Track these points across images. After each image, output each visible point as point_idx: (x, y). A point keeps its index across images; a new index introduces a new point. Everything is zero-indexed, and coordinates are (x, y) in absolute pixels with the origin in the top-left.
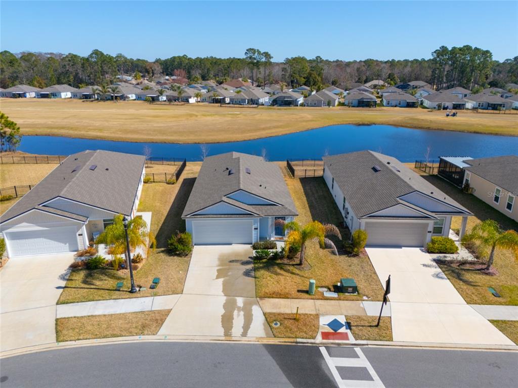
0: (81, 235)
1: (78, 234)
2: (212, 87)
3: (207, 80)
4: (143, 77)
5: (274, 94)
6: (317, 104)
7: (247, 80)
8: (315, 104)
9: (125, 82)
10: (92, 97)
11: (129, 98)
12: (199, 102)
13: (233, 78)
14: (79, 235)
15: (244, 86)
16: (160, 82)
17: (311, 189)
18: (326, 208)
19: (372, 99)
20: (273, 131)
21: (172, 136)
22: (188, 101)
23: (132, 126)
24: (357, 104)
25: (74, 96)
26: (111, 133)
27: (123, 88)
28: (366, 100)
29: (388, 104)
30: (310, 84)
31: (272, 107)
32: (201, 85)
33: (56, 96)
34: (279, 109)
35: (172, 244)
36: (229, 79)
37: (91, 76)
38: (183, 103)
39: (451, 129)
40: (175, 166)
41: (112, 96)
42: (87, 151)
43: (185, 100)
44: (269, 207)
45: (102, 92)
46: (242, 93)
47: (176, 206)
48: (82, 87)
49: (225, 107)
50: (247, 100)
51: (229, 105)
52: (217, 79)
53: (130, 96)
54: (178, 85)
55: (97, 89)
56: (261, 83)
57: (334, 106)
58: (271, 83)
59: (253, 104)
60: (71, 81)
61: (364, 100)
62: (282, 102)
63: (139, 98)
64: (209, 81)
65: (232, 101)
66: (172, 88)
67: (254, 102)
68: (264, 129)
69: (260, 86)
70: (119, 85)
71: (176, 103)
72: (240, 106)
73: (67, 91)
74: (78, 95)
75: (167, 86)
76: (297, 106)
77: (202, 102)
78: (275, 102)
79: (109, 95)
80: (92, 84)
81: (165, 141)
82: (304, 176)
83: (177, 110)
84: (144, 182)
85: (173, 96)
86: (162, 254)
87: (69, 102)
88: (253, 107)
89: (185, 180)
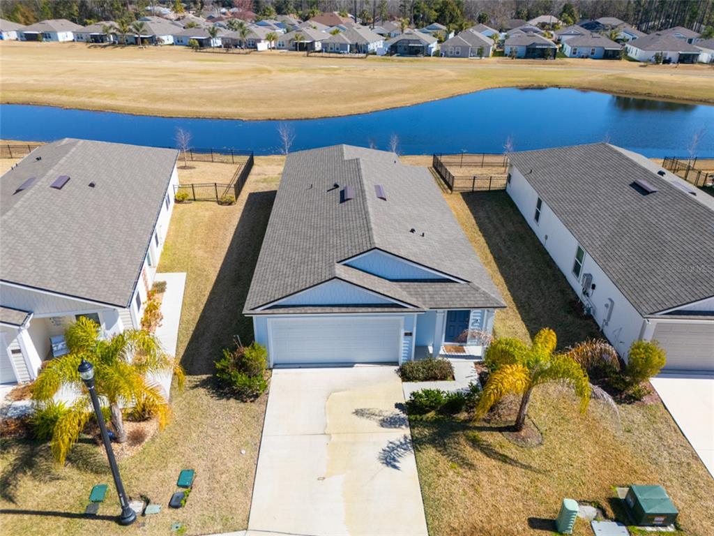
0: (19, 351)
1: (9, 349)
2: (293, 25)
3: (285, 14)
4: (188, 9)
5: (389, 35)
6: (460, 53)
7: (347, 15)
8: (458, 53)
9: (158, 16)
10: (106, 40)
11: (162, 41)
12: (274, 48)
13: (324, 11)
14: (14, 352)
15: (342, 23)
16: (213, 18)
17: (489, 218)
18: (531, 264)
19: (549, 45)
20: (396, 98)
21: (229, 106)
22: (256, 48)
23: (165, 89)
24: (524, 54)
25: (79, 38)
26: (130, 100)
27: (153, 26)
28: (540, 47)
29: (575, 54)
30: (445, 20)
31: (389, 57)
32: (275, 22)
33: (50, 37)
34: (400, 61)
35: (223, 371)
36: (318, 13)
37: (105, 6)
38: (248, 50)
39: (687, 97)
40: (233, 165)
41: (136, 38)
42: (66, 141)
43: (251, 46)
44: (438, 286)
45: (119, 31)
46: (341, 34)
47: (235, 256)
48: (90, 24)
49: (315, 56)
50: (349, 46)
51: (320, 54)
52: (300, 12)
53: (163, 38)
54: (240, 21)
55: (110, 27)
56: (368, 19)
57: (488, 56)
58: (384, 20)
59: (359, 52)
60: (76, 13)
61: (537, 47)
62: (405, 49)
63: (178, 41)
64: (288, 16)
65: (327, 48)
66: (231, 25)
67: (360, 49)
68: (381, 95)
69: (365, 25)
70: (148, 20)
71: (237, 51)
72: (339, 55)
73: (68, 30)
74: (84, 37)
75: (222, 23)
76: (430, 56)
77: (278, 49)
78: (394, 50)
79: (132, 36)
80: (107, 19)
81: (220, 116)
82: (471, 189)
83: (238, 62)
84: (177, 201)
85: (232, 39)
86: (202, 391)
87: (69, 47)
88: (359, 58)
89: (251, 195)
